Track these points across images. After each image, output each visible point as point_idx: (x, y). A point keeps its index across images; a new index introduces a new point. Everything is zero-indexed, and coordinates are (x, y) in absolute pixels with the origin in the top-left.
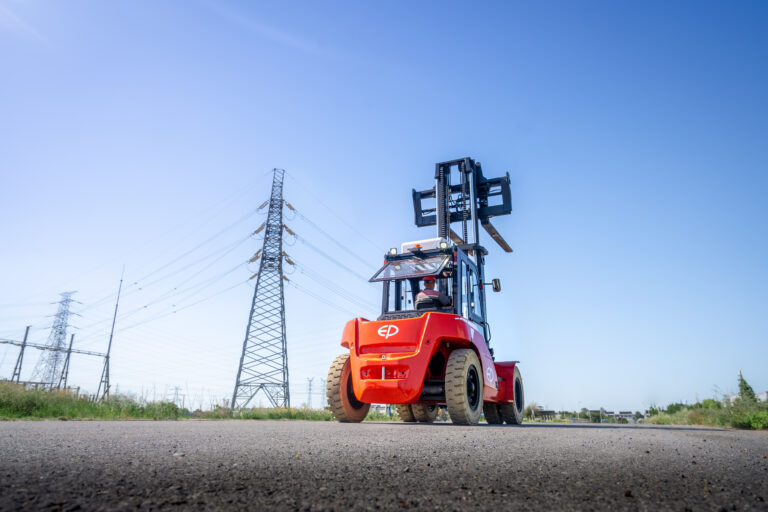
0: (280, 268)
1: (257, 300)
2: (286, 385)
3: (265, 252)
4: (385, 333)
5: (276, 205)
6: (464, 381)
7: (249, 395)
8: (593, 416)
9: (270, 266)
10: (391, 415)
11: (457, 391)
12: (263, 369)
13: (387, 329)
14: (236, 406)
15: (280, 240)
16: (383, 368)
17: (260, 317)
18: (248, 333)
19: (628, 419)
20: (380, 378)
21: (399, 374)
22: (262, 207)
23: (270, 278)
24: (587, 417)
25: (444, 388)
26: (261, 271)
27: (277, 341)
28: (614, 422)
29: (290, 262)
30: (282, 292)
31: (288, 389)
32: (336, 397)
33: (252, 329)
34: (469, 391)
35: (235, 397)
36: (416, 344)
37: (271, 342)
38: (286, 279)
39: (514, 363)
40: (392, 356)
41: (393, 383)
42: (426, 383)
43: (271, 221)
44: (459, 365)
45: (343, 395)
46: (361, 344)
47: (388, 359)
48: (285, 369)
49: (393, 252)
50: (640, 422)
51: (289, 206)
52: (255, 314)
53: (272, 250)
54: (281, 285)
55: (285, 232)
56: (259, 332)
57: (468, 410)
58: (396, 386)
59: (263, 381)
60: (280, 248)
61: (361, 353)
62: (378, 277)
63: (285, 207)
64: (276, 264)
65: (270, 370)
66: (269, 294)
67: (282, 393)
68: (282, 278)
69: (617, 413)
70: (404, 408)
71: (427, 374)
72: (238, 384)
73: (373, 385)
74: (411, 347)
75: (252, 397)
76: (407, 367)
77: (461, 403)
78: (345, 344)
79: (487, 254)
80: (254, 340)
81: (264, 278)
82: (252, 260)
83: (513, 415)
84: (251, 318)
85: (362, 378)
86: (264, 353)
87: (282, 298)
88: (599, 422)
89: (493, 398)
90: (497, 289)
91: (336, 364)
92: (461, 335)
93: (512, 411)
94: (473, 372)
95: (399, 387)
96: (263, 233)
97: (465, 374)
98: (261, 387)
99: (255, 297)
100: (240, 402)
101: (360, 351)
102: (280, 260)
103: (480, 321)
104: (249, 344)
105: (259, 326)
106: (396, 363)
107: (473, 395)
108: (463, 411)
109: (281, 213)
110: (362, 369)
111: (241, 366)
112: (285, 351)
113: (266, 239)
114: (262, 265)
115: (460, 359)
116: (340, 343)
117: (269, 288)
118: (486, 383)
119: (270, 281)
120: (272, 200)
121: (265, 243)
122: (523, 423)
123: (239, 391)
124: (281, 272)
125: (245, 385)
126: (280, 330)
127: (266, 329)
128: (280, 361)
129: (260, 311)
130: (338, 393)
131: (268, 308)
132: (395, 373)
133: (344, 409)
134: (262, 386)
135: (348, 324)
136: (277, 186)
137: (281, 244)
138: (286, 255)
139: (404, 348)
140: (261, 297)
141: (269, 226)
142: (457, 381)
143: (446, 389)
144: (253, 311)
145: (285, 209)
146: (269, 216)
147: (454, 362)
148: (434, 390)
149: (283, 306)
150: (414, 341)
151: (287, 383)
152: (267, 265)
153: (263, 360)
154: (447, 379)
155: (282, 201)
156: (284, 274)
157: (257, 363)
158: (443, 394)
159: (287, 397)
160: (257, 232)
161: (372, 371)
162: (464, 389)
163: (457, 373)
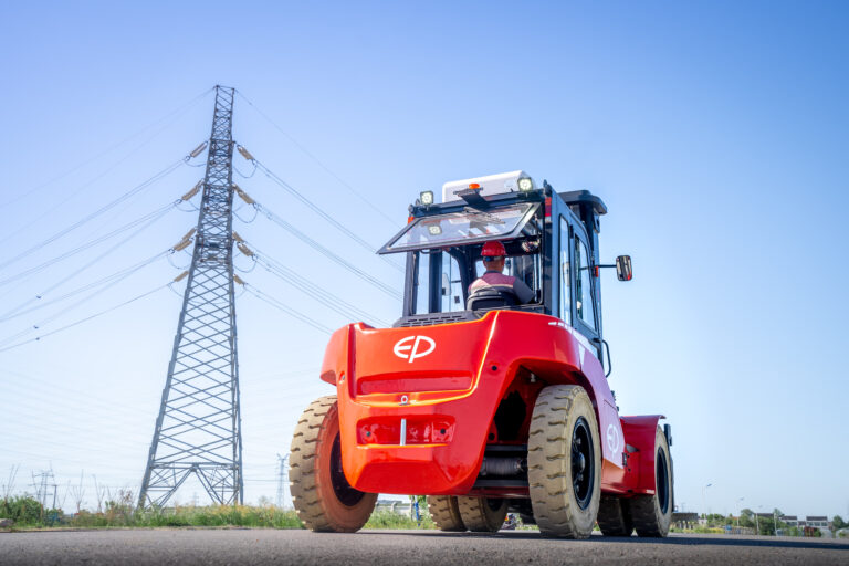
0: (228, 261)
1: (187, 318)
2: (237, 467)
3: (201, 234)
4: (409, 352)
5: (221, 149)
6: (566, 448)
7: (172, 483)
8: (762, 523)
9: (211, 257)
10: (420, 517)
11: (552, 467)
12: (197, 438)
13: (412, 343)
14: (147, 503)
15: (228, 212)
16: (403, 422)
17: (193, 348)
18: (170, 376)
19: (823, 529)
20: (397, 441)
21: (436, 434)
22: (194, 154)
23: (211, 279)
24: (751, 525)
25: (524, 463)
26: (194, 266)
27: (223, 388)
28: (796, 534)
29: (246, 252)
30: (232, 304)
31: (240, 473)
32: (308, 481)
33: (178, 367)
34: (576, 469)
35: (145, 487)
36: (471, 374)
37: (213, 392)
38: (240, 282)
39: (655, 419)
40: (422, 398)
41: (422, 452)
42: (489, 453)
43: (212, 180)
44: (556, 417)
45: (322, 478)
46: (358, 375)
47: (414, 403)
48: (236, 440)
49: (427, 199)
50: (843, 535)
51: (244, 153)
52: (183, 342)
53: (215, 231)
54: (231, 292)
55: (236, 198)
56: (191, 373)
57: (573, 508)
58: (427, 457)
59: (196, 459)
60: (229, 227)
61: (360, 393)
62: (396, 245)
63: (236, 154)
64: (221, 255)
65: (208, 439)
66: (209, 308)
67: (231, 481)
68: (232, 279)
69: (802, 518)
70: (443, 504)
71: (490, 436)
72: (151, 465)
73: (383, 457)
74: (461, 380)
75: (175, 488)
76: (451, 420)
77: (559, 493)
78: (328, 377)
79: (604, 212)
80: (181, 387)
81: (199, 279)
82: (179, 247)
83: (653, 519)
84: (176, 349)
85: (360, 441)
86: (200, 410)
87: (233, 315)
88: (772, 534)
89: (615, 485)
90: (625, 276)
91: (310, 416)
92: (560, 357)
93: (652, 510)
94: (582, 432)
95: (435, 461)
96: (197, 199)
97: (568, 433)
98: (193, 470)
99: (184, 312)
100: (154, 495)
101: (356, 388)
102: (229, 248)
103: (593, 336)
104: (172, 394)
105: (191, 363)
106: (431, 412)
107: (581, 477)
108: (563, 508)
109: (229, 165)
110: (360, 424)
111: (157, 433)
112: (236, 406)
113: (204, 210)
114: (196, 256)
115: (558, 404)
116: (319, 374)
117: (209, 296)
118: (606, 456)
119: (210, 285)
120: (213, 142)
121: (201, 217)
122: (670, 534)
123: (154, 478)
124: (230, 269)
125: (165, 466)
126: (228, 370)
127: (204, 369)
128: (228, 424)
129: (192, 336)
130: (312, 472)
131: (207, 331)
132: (426, 434)
133: (323, 504)
134: (194, 468)
135: (336, 335)
136: (223, 117)
137: (230, 220)
138: (240, 240)
139: (446, 381)
140: (196, 313)
141: (208, 187)
142: (552, 449)
143: (530, 465)
144: (180, 337)
145: (237, 157)
146: (208, 171)
147: (546, 410)
148: (504, 467)
149: (233, 329)
150: (465, 368)
151: (240, 463)
152: (205, 257)
153: (196, 423)
154: (531, 445)
155: (231, 144)
156: (236, 272)
157: (187, 427)
158: (522, 475)
159: (238, 487)
160: (187, 197)
161: (383, 427)
162: (566, 465)
163: (552, 431)
